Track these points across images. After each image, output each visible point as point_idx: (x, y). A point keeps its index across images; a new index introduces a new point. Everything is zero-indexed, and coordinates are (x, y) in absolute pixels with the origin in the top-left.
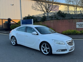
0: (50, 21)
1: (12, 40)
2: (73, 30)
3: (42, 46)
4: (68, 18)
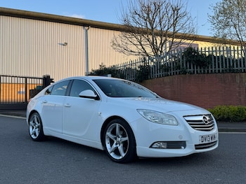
0: (161, 79)
1: (31, 123)
2: (236, 107)
3: (108, 134)
4: (219, 71)
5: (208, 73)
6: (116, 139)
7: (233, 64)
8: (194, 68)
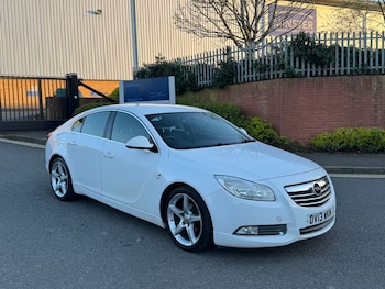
0: (254, 84)
1: (54, 172)
2: (369, 130)
3: (172, 206)
4: (345, 71)
5: (328, 74)
6: (183, 215)
7: (369, 61)
8: (306, 67)
